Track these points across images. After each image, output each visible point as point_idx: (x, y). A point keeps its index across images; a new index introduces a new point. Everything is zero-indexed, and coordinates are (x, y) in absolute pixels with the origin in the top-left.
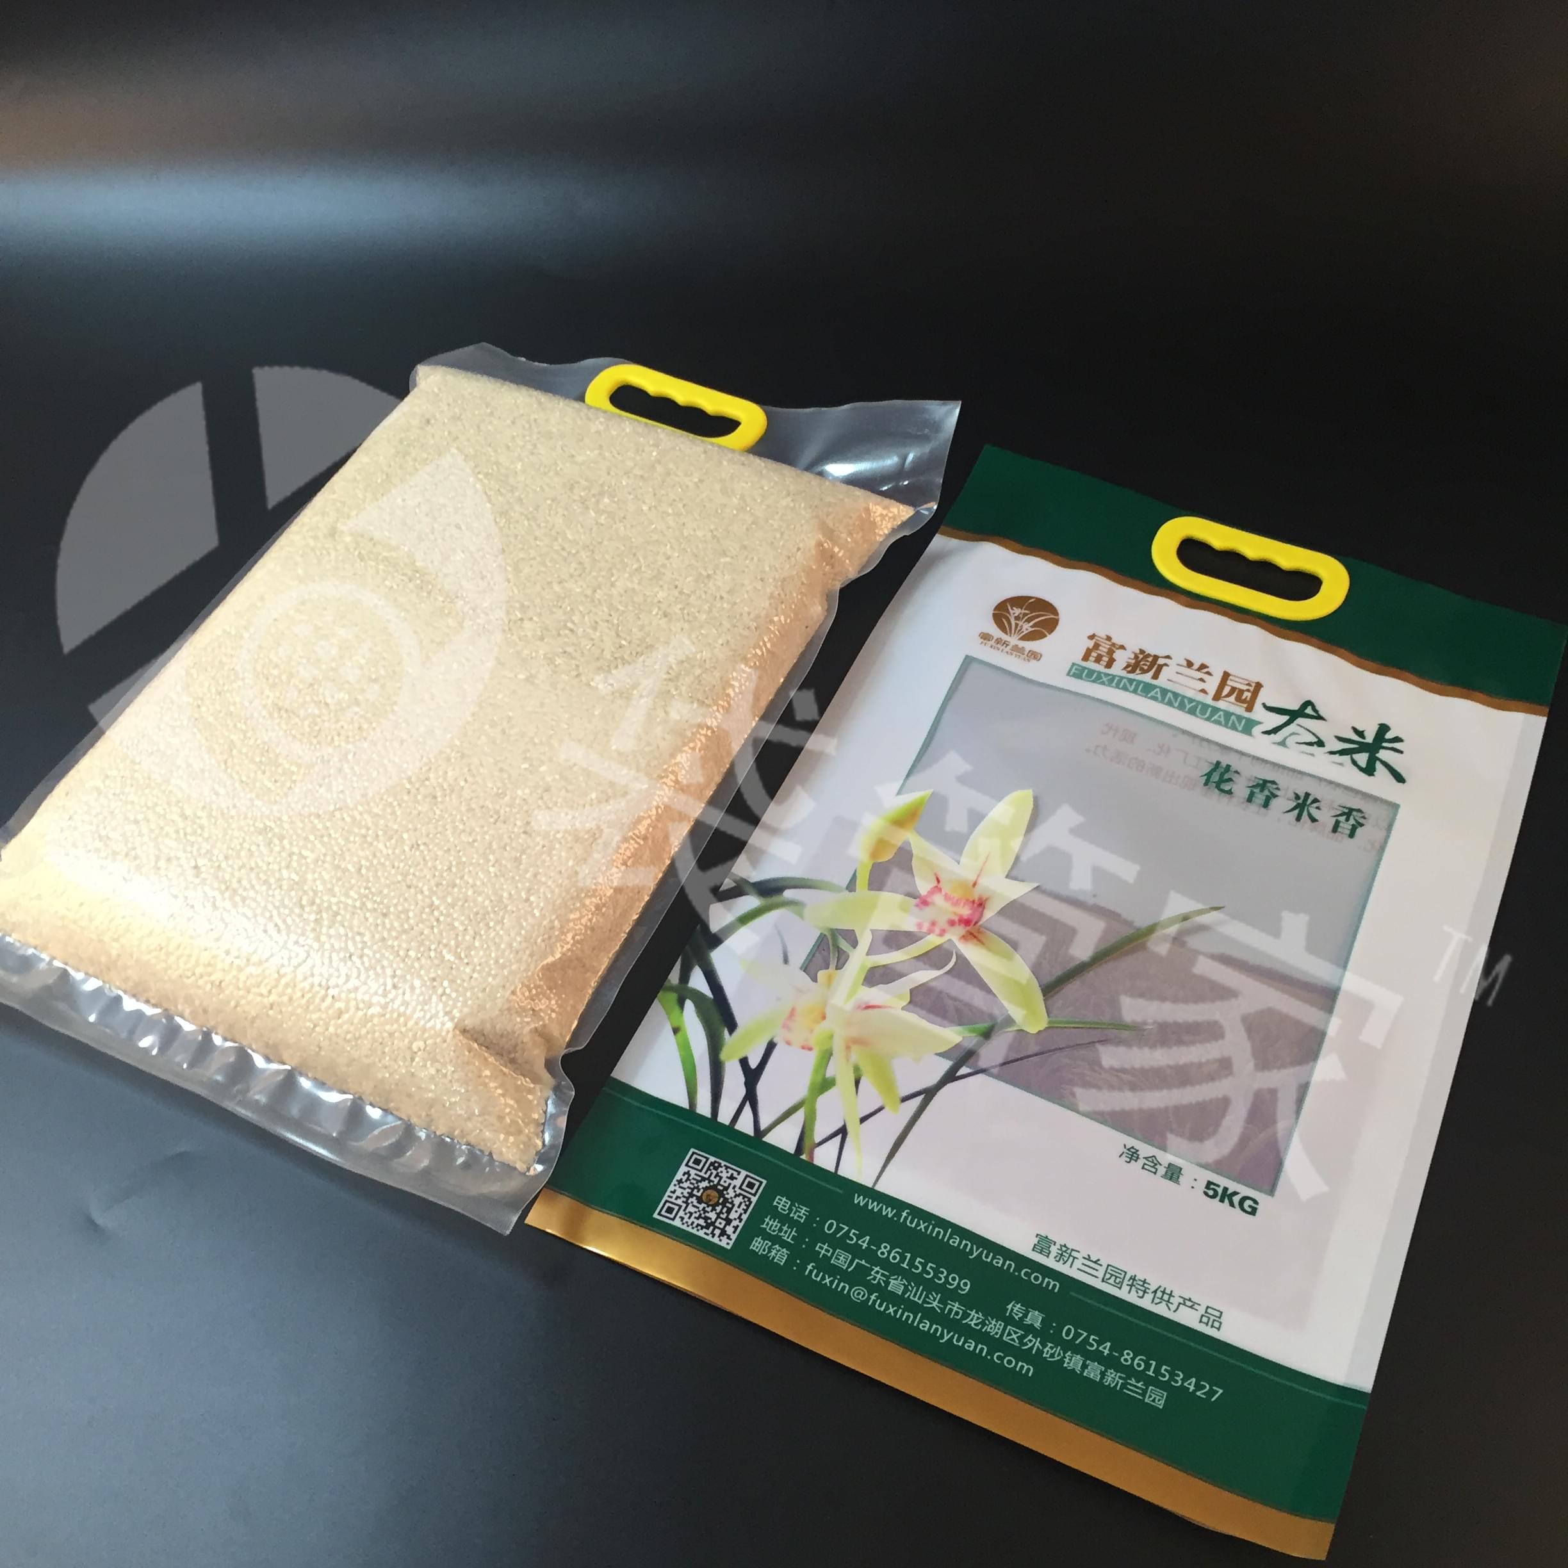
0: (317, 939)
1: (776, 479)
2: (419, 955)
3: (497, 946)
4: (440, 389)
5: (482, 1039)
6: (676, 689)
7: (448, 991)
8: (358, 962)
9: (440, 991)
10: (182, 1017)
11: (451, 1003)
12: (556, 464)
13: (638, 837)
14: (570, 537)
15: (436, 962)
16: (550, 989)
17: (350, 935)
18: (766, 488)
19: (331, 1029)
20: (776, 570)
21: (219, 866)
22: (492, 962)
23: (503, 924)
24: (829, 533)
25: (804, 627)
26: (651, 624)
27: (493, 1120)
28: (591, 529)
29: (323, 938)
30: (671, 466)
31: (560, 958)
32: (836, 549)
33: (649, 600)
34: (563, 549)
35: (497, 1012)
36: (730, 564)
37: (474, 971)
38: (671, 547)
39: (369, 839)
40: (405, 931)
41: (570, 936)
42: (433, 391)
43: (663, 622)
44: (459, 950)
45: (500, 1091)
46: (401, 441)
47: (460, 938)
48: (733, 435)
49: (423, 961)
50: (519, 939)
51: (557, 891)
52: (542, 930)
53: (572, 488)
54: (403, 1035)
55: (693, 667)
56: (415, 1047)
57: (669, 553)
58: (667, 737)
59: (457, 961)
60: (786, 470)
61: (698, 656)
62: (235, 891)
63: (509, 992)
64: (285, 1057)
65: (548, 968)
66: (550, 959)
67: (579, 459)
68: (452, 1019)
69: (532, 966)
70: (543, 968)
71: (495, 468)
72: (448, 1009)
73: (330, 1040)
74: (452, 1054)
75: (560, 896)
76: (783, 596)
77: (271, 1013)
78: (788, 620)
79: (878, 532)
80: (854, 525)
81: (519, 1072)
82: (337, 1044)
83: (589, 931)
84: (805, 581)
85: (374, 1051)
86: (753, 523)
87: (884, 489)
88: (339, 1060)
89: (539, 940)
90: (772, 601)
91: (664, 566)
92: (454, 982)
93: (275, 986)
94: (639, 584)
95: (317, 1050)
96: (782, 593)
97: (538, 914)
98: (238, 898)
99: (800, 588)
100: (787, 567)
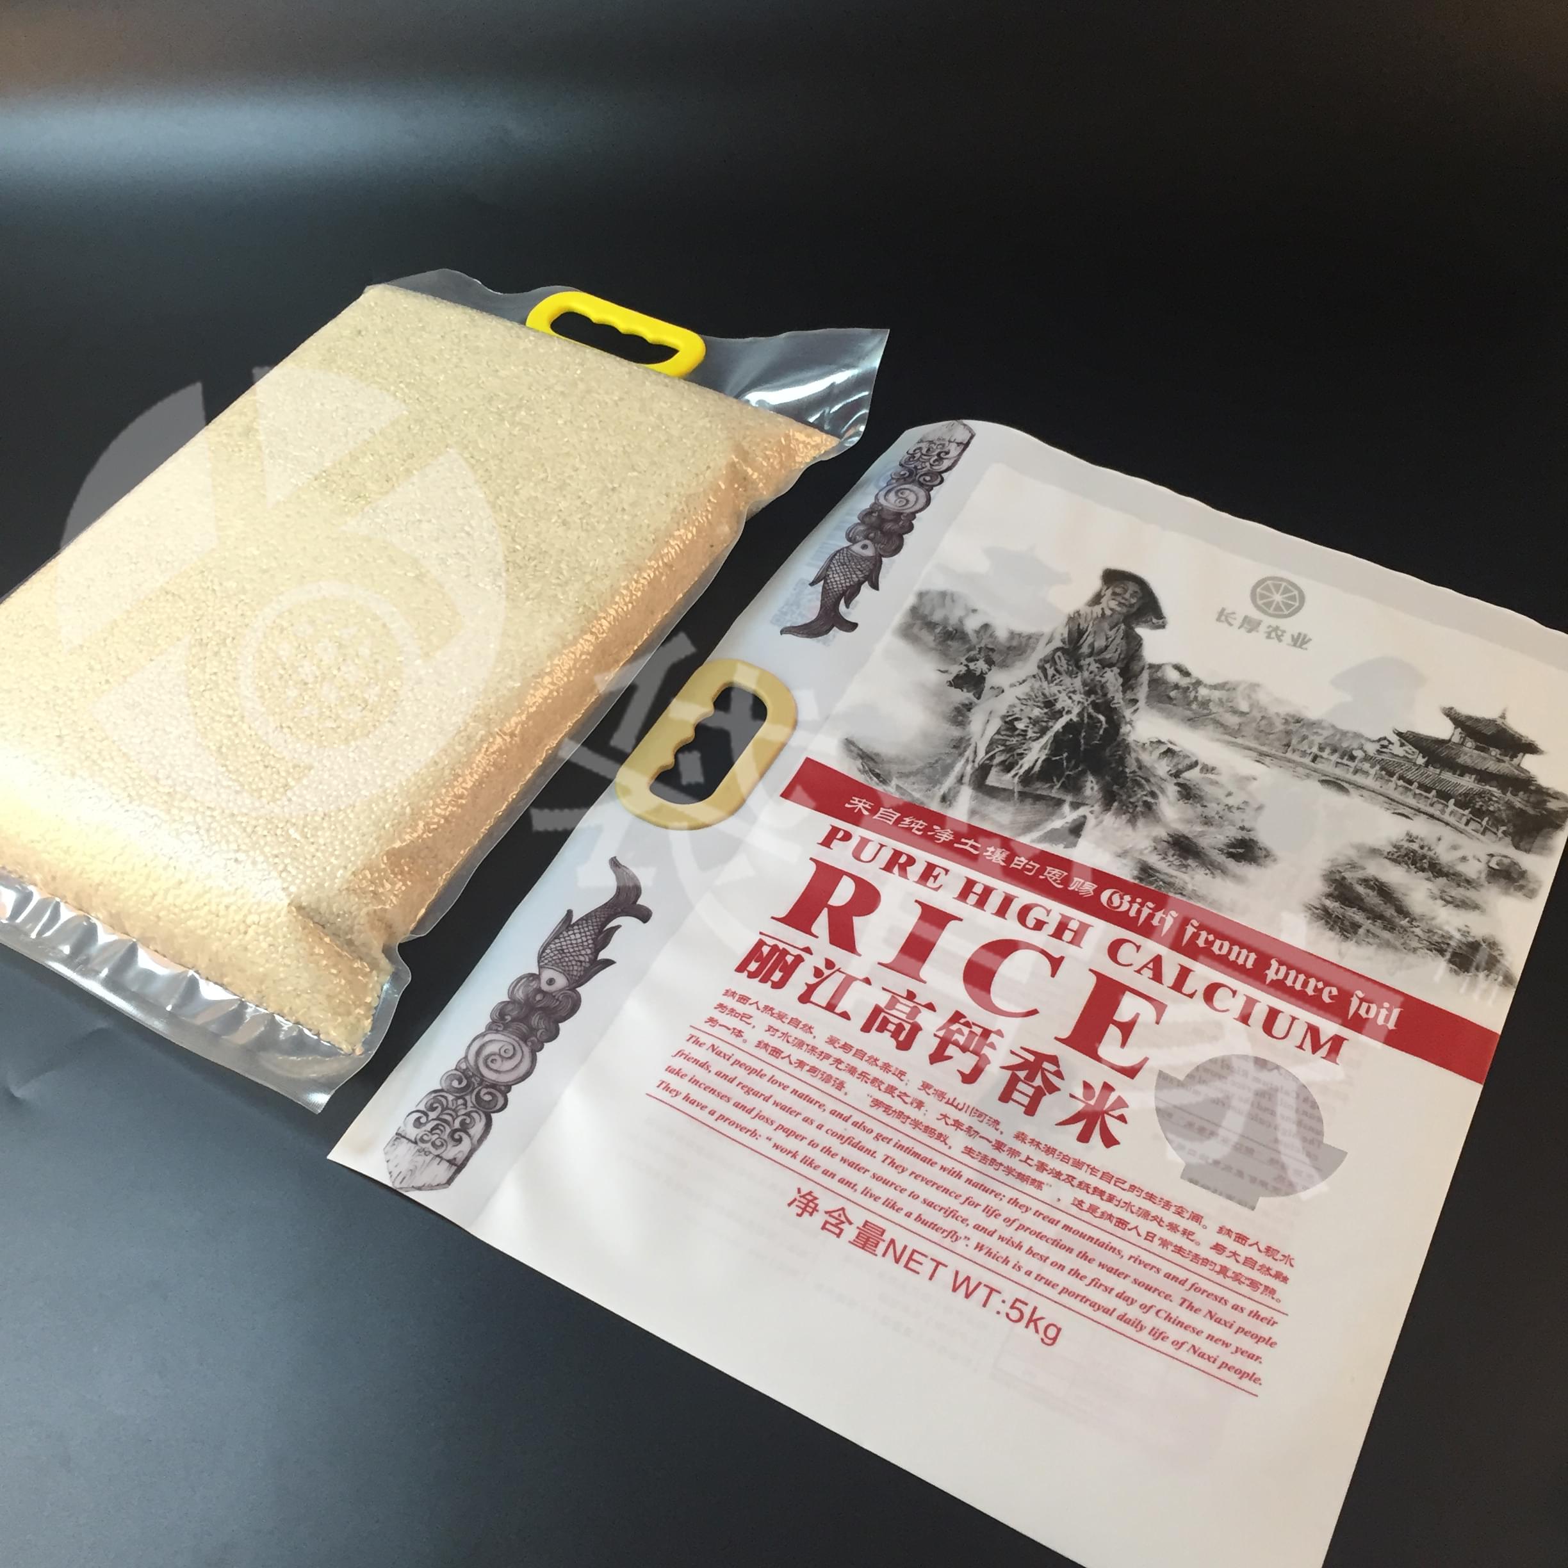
0: (168, 812)
1: (697, 401)
2: (265, 833)
3: (345, 828)
4: (376, 304)
5: (317, 919)
6: (563, 594)
7: (290, 868)
8: (205, 837)
9: (281, 867)
10: (35, 885)
11: (290, 879)
12: (479, 378)
13: (505, 734)
14: (481, 446)
15: (281, 839)
16: (393, 872)
17: (201, 809)
18: (685, 409)
19: (170, 900)
20: (683, 486)
21: (82, 738)
22: (337, 843)
23: (354, 807)
24: (744, 455)
25: (708, 546)
26: (548, 531)
27: (320, 998)
28: (503, 440)
29: (175, 811)
30: (593, 384)
31: (407, 845)
32: (750, 471)
33: (550, 509)
34: (472, 457)
35: (337, 892)
36: (637, 478)
37: (317, 850)
38: (581, 461)
39: (235, 720)
40: (255, 809)
41: (421, 824)
42: (370, 305)
43: (561, 531)
44: (306, 830)
45: (334, 971)
46: (329, 350)
47: (309, 819)
48: (669, 361)
49: (269, 839)
50: (368, 823)
51: (413, 779)
52: (392, 816)
53: (490, 400)
54: (240, 909)
55: (585, 573)
56: (249, 920)
57: (577, 466)
58: (547, 638)
59: (302, 840)
60: (711, 395)
61: (591, 564)
62: (94, 762)
63: (350, 873)
64: (127, 925)
65: (394, 856)
66: (397, 845)
67: (502, 373)
68: (289, 895)
69: (377, 851)
70: (388, 853)
71: (418, 378)
72: (285, 885)
73: (169, 910)
74: (285, 929)
75: (415, 784)
76: (686, 512)
77: (114, 880)
78: (690, 536)
79: (798, 459)
80: (772, 450)
81: (355, 955)
82: (175, 914)
83: (442, 821)
84: (712, 500)
85: (209, 923)
86: (667, 441)
87: (812, 420)
88: (176, 931)
89: (387, 826)
90: (674, 515)
91: (570, 477)
92: (295, 859)
93: (120, 855)
94: (543, 493)
95: (156, 919)
96: (686, 509)
97: (390, 800)
98: (96, 768)
99: (706, 506)
100: (694, 484)
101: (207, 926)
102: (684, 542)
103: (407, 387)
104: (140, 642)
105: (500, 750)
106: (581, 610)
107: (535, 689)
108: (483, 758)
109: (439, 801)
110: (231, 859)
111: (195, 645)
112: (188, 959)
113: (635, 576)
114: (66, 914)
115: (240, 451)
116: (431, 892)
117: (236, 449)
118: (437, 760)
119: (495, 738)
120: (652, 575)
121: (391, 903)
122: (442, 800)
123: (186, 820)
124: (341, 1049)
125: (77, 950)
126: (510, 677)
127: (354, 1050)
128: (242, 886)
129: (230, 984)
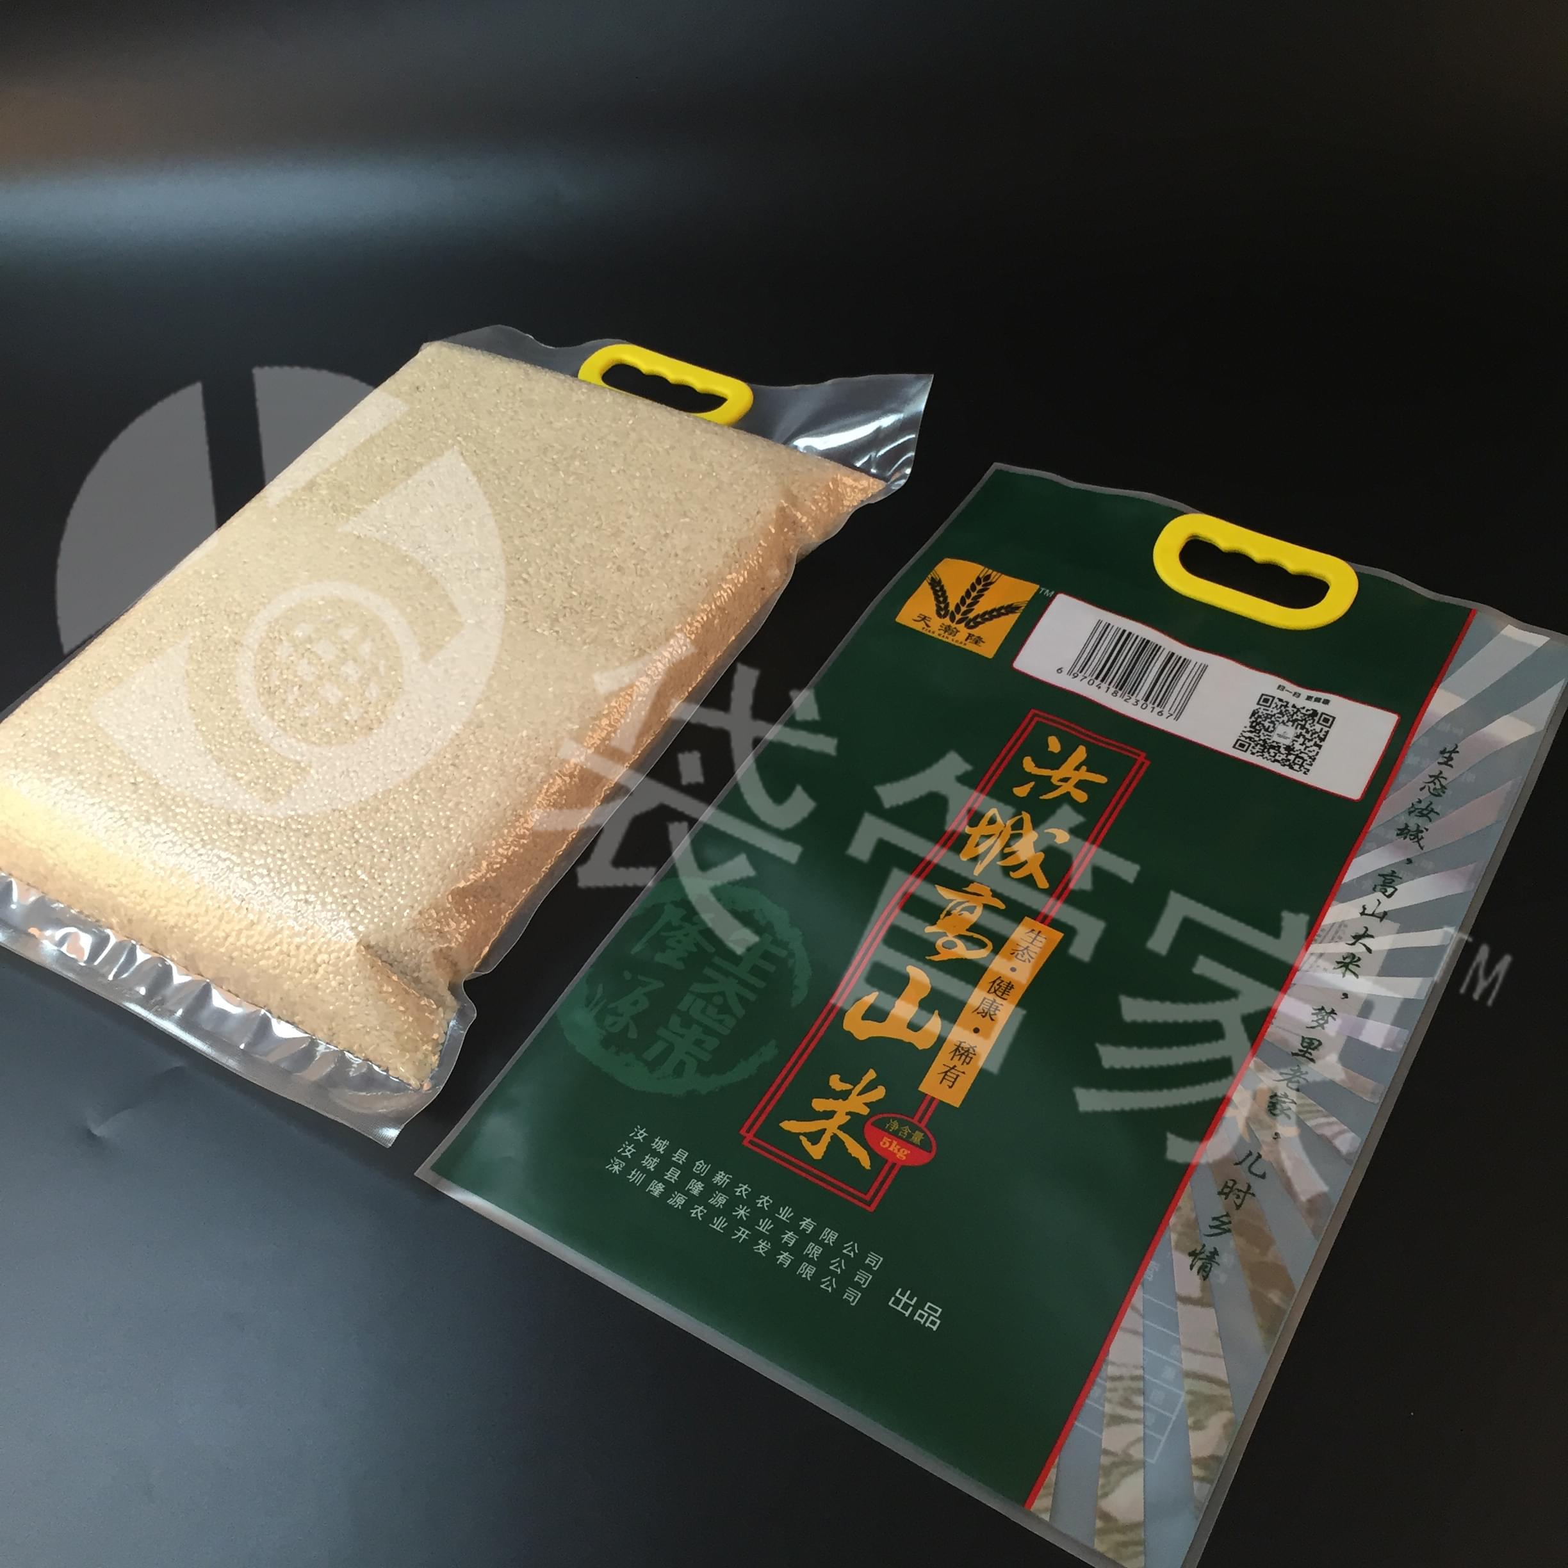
0: (240, 855)
1: (746, 448)
2: (334, 874)
3: (411, 869)
4: (433, 360)
5: (385, 958)
6: (619, 638)
7: (358, 909)
8: (276, 880)
9: (349, 908)
10: (111, 928)
11: (358, 919)
12: (534, 429)
13: (565, 775)
14: (537, 496)
15: (349, 880)
16: (458, 911)
17: (271, 852)
18: (735, 456)
19: (243, 941)
20: (734, 531)
21: (157, 784)
22: (403, 883)
23: (419, 847)
24: (793, 500)
25: (759, 589)
26: (603, 577)
27: (390, 1035)
28: (558, 489)
29: (246, 854)
30: (645, 433)
31: (471, 884)
32: (799, 515)
33: (605, 555)
34: (528, 507)
35: (404, 931)
36: (690, 524)
37: (384, 890)
38: (634, 507)
40: (324, 851)
41: (484, 864)
43: (616, 576)
44: (373, 871)
45: (402, 1008)
47: (376, 860)
48: (716, 411)
49: (337, 880)
50: (433, 863)
51: (476, 820)
52: (457, 855)
53: (545, 451)
54: (310, 948)
55: (640, 617)
56: (319, 960)
57: (631, 512)
59: (370, 881)
60: (760, 442)
61: (646, 608)
62: (168, 808)
63: (416, 912)
64: (201, 969)
65: (460, 895)
66: (462, 884)
68: (357, 935)
69: (442, 890)
70: (452, 893)
71: (474, 431)
72: (354, 925)
73: (242, 951)
74: (354, 968)
75: (478, 824)
76: (738, 556)
77: (188, 922)
78: (741, 579)
79: (846, 503)
80: (820, 494)
81: (422, 992)
82: (247, 955)
83: (505, 861)
84: (763, 544)
85: (281, 963)
86: (717, 487)
87: (858, 464)
88: (249, 971)
89: (452, 865)
90: (726, 559)
91: (624, 524)
92: (365, 900)
93: (195, 897)
94: (597, 540)
95: (229, 960)
96: (737, 553)
97: (454, 841)
98: (170, 814)
99: (756, 550)
100: (745, 529)
101: (279, 966)
102: (735, 585)
103: (464, 440)
104: (210, 691)
105: (559, 791)
106: (636, 653)
107: (593, 731)
108: (544, 799)
109: (501, 841)
110: (300, 900)
111: (263, 694)
112: (260, 999)
113: (689, 620)
114: (142, 956)
115: (304, 505)
116: (495, 930)
117: (300, 503)
118: (499, 800)
119: (554, 779)
120: (705, 618)
121: (456, 941)
122: (504, 840)
123: (257, 863)
124: (410, 1085)
125: (153, 991)
126: (569, 719)
127: (422, 1086)
128: (312, 927)
129: (302, 1022)
